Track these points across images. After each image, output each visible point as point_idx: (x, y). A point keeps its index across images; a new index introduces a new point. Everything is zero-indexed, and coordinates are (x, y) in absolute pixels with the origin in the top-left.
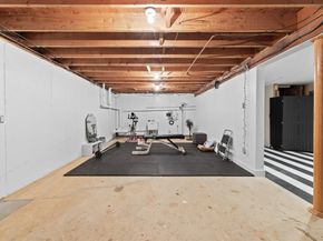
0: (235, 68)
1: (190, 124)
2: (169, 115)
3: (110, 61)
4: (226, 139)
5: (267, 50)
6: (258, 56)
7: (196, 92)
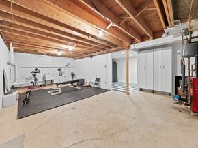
0: (101, 51)
1: (73, 75)
2: (59, 70)
3: (48, 34)
4: (98, 80)
5: (114, 49)
6: (111, 50)
7: (75, 58)
